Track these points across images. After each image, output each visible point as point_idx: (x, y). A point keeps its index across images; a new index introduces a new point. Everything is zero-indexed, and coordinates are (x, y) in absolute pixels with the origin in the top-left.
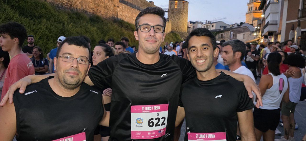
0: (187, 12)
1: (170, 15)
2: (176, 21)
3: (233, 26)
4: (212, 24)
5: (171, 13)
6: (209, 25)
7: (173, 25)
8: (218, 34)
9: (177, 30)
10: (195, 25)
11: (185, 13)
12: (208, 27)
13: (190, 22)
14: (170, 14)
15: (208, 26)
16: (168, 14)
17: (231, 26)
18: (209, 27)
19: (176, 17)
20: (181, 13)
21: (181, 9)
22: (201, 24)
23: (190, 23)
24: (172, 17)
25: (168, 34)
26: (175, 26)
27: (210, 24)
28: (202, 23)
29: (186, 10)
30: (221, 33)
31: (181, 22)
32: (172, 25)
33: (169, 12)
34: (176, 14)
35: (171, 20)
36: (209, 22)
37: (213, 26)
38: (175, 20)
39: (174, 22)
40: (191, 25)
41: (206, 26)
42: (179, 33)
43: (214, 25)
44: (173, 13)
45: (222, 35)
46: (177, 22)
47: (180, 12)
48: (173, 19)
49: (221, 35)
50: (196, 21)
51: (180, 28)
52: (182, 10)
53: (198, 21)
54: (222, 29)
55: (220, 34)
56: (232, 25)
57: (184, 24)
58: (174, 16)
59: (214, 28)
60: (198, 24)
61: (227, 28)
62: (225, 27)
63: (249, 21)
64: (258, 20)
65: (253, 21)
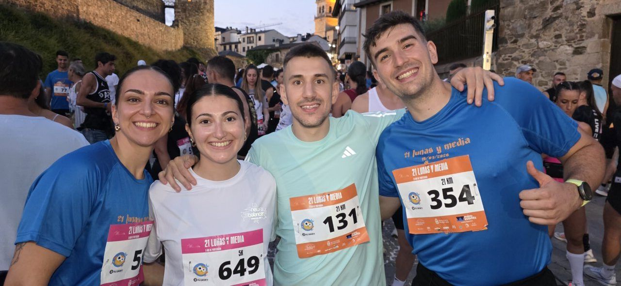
0: (211, 10)
1: (178, 14)
2: (192, 27)
3: (295, 39)
4: (259, 35)
5: (180, 10)
6: (253, 37)
7: (187, 33)
9: (195, 44)
10: (225, 34)
11: (208, 11)
12: (252, 39)
13: (216, 29)
14: (179, 12)
15: (250, 37)
16: (175, 12)
17: (291, 40)
19: (190, 19)
20: (202, 12)
21: (200, 5)
22: (238, 34)
23: (217, 31)
24: (182, 18)
25: (179, 50)
26: (190, 36)
27: (254, 35)
28: (239, 32)
29: (211, 7)
30: (276, 52)
31: (201, 28)
32: (185, 34)
33: (177, 8)
34: (191, 13)
35: (181, 25)
36: (251, 29)
37: (260, 39)
38: (191, 25)
39: (188, 28)
40: (219, 35)
41: (248, 37)
42: (199, 49)
43: (263, 36)
44: (184, 10)
46: (195, 29)
47: (199, 9)
48: (185, 23)
49: (275, 57)
50: (227, 28)
51: (201, 40)
52: (202, 5)
53: (231, 28)
54: (277, 45)
55: (274, 54)
56: (293, 38)
57: (208, 34)
58: (186, 17)
59: (262, 43)
60: (231, 34)
61: (284, 43)
62: (281, 41)
63: (320, 32)
64: (334, 30)
65: (326, 32)
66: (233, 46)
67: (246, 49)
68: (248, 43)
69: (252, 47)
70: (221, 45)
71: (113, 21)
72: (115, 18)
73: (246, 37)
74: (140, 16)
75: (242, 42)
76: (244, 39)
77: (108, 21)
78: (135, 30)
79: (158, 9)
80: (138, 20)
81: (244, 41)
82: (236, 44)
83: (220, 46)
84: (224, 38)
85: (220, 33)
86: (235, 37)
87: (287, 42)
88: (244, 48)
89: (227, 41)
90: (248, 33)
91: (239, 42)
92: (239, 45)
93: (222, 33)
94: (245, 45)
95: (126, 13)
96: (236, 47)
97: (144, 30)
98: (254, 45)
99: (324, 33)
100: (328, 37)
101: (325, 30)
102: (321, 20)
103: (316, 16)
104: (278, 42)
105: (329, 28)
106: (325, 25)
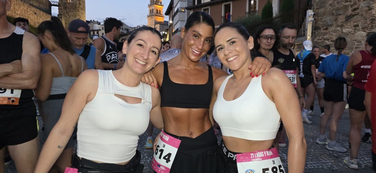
0: (84, 9)
1: (61, 10)
5: (62, 8)
8: (121, 38)
11: (81, 9)
14: (61, 9)
16: (59, 9)
17: (134, 29)
19: (70, 14)
20: (77, 10)
21: (76, 5)
22: (98, 24)
24: (64, 13)
30: (125, 36)
32: (66, 23)
33: (60, 6)
34: (70, 10)
35: (64, 17)
38: (70, 18)
39: (68, 19)
44: (65, 8)
47: (76, 7)
48: (66, 16)
50: (91, 20)
52: (78, 5)
53: (94, 20)
54: (125, 32)
58: (67, 12)
60: (94, 24)
61: (129, 31)
62: (127, 30)
63: (151, 25)
64: (160, 24)
65: (155, 25)
66: (96, 32)
71: (19, 13)
72: (20, 11)
74: (37, 11)
75: (101, 29)
77: (15, 13)
78: (33, 19)
79: (47, 6)
80: (36, 13)
81: (103, 29)
82: (98, 31)
86: (97, 27)
87: (131, 30)
91: (100, 30)
92: (100, 32)
95: (27, 8)
96: (98, 33)
97: (40, 20)
99: (154, 26)
100: (156, 28)
101: (154, 24)
102: (152, 18)
103: (148, 15)
104: (126, 31)
105: (156, 23)
106: (154, 21)
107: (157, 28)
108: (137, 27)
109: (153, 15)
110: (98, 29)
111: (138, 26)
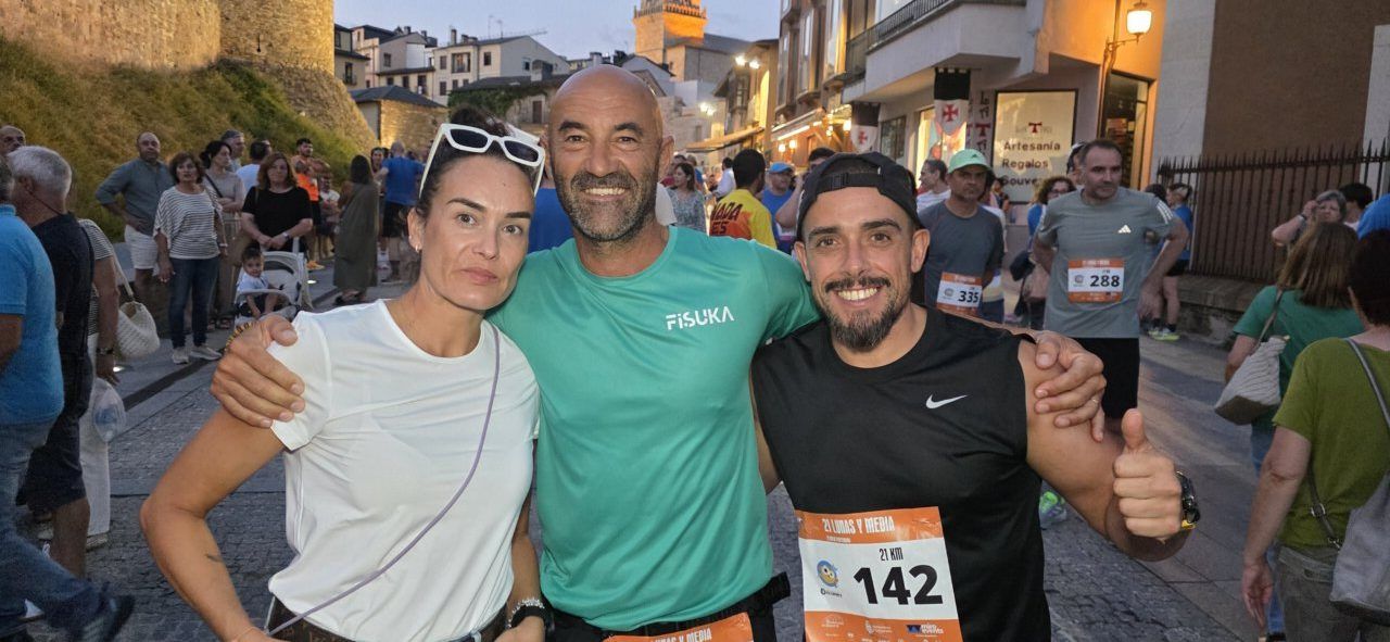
3: (584, 64)
4: (485, 49)
6: (469, 54)
8: (515, 102)
10: (391, 46)
12: (465, 60)
13: (362, 31)
15: (461, 55)
17: (574, 66)
18: (469, 61)
22: (426, 47)
23: (366, 38)
27: (470, 50)
28: (431, 43)
30: (534, 95)
36: (465, 36)
37: (487, 61)
40: (373, 47)
41: (454, 55)
43: (496, 52)
45: (537, 105)
49: (531, 109)
50: (399, 29)
53: (409, 28)
54: (536, 76)
55: (528, 102)
56: (579, 61)
59: (493, 71)
60: (409, 46)
61: (555, 73)
62: (547, 68)
63: (651, 50)
64: (687, 47)
65: (664, 51)
66: (413, 79)
67: (449, 87)
68: (453, 72)
69: (466, 81)
70: (379, 75)
73: (448, 54)
75: (437, 67)
76: (443, 59)
81: (443, 66)
82: (422, 73)
83: (376, 78)
84: (387, 56)
85: (376, 41)
86: (419, 56)
87: (562, 70)
88: (443, 85)
89: (395, 66)
90: (456, 45)
91: (431, 69)
92: (430, 77)
93: (381, 42)
94: (448, 76)
96: (421, 81)
98: (471, 78)
99: (660, 53)
100: (672, 64)
101: (661, 44)
102: (653, 21)
103: (639, 9)
104: (540, 70)
105: (672, 42)
106: (662, 32)
107: (674, 66)
108: (588, 57)
109: (659, 9)
110: (427, 66)
111: (592, 54)
